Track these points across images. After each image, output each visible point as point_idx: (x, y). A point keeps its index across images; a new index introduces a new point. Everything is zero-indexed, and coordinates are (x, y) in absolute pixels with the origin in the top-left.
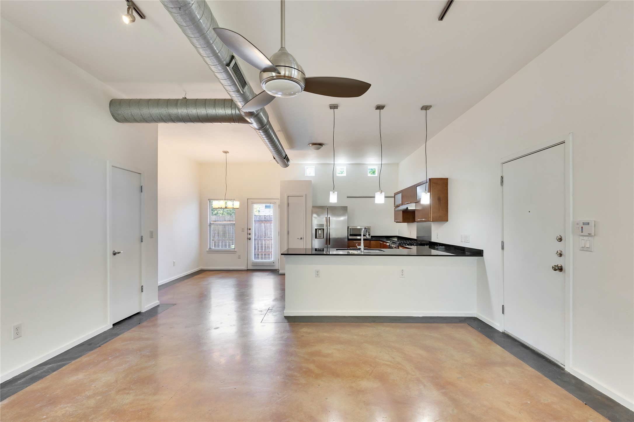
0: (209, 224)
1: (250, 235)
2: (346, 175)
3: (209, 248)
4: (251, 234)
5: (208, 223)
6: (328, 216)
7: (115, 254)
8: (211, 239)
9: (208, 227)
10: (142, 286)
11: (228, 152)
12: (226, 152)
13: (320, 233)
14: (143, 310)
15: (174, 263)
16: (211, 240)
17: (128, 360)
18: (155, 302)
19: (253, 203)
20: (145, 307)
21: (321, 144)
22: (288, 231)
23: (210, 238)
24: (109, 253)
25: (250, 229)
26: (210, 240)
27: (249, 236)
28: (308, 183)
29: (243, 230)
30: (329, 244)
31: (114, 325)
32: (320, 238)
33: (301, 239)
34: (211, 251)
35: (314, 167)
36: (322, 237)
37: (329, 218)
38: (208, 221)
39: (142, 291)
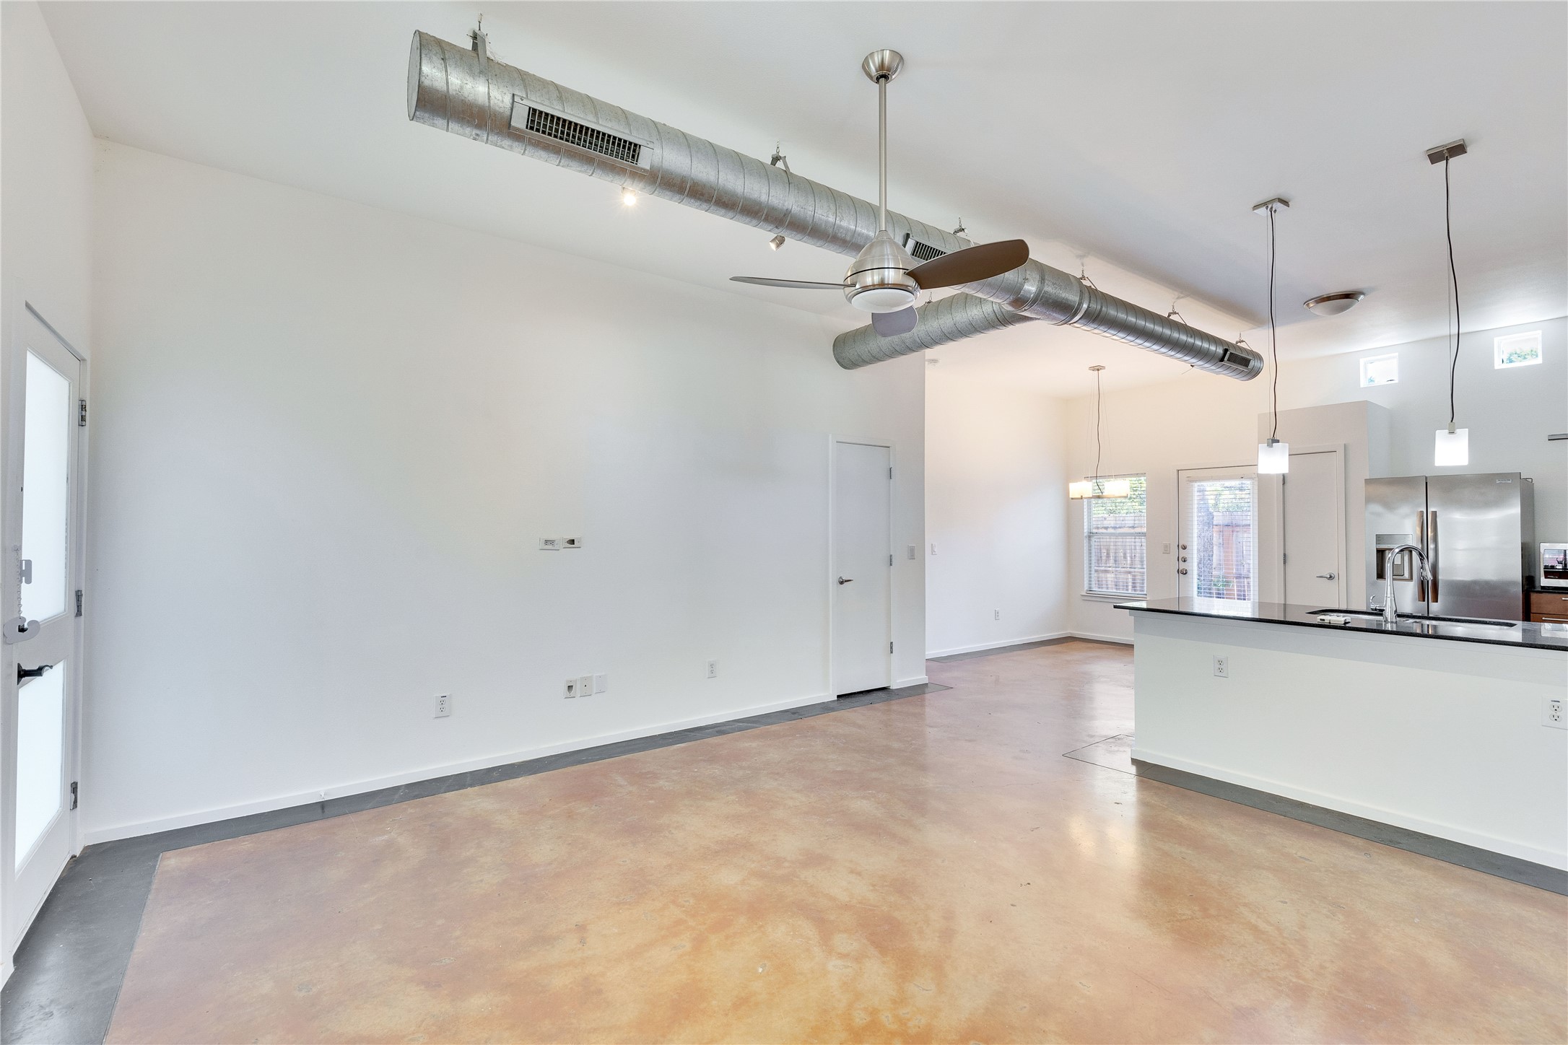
0: (1086, 534)
1: (1185, 561)
2: (1541, 362)
3: (1086, 588)
4: (1188, 560)
5: (1086, 531)
6: (1430, 510)
7: (842, 583)
8: (1093, 569)
9: (1086, 541)
10: (891, 643)
11: (1103, 368)
12: (1098, 369)
13: (1398, 561)
14: (893, 687)
15: (997, 613)
16: (1093, 572)
17: (813, 744)
18: (920, 678)
19: (1191, 480)
20: (898, 681)
21: (1349, 296)
22: (1285, 555)
23: (1090, 567)
24: (832, 580)
25: (1184, 548)
26: (1090, 571)
27: (1183, 566)
28: (1361, 411)
29: (1166, 550)
30: (1436, 600)
31: (838, 696)
32: (1398, 576)
33: (1331, 578)
34: (1091, 596)
35: (1397, 354)
36: (1407, 575)
37: (1435, 514)
38: (1086, 527)
39: (892, 652)
